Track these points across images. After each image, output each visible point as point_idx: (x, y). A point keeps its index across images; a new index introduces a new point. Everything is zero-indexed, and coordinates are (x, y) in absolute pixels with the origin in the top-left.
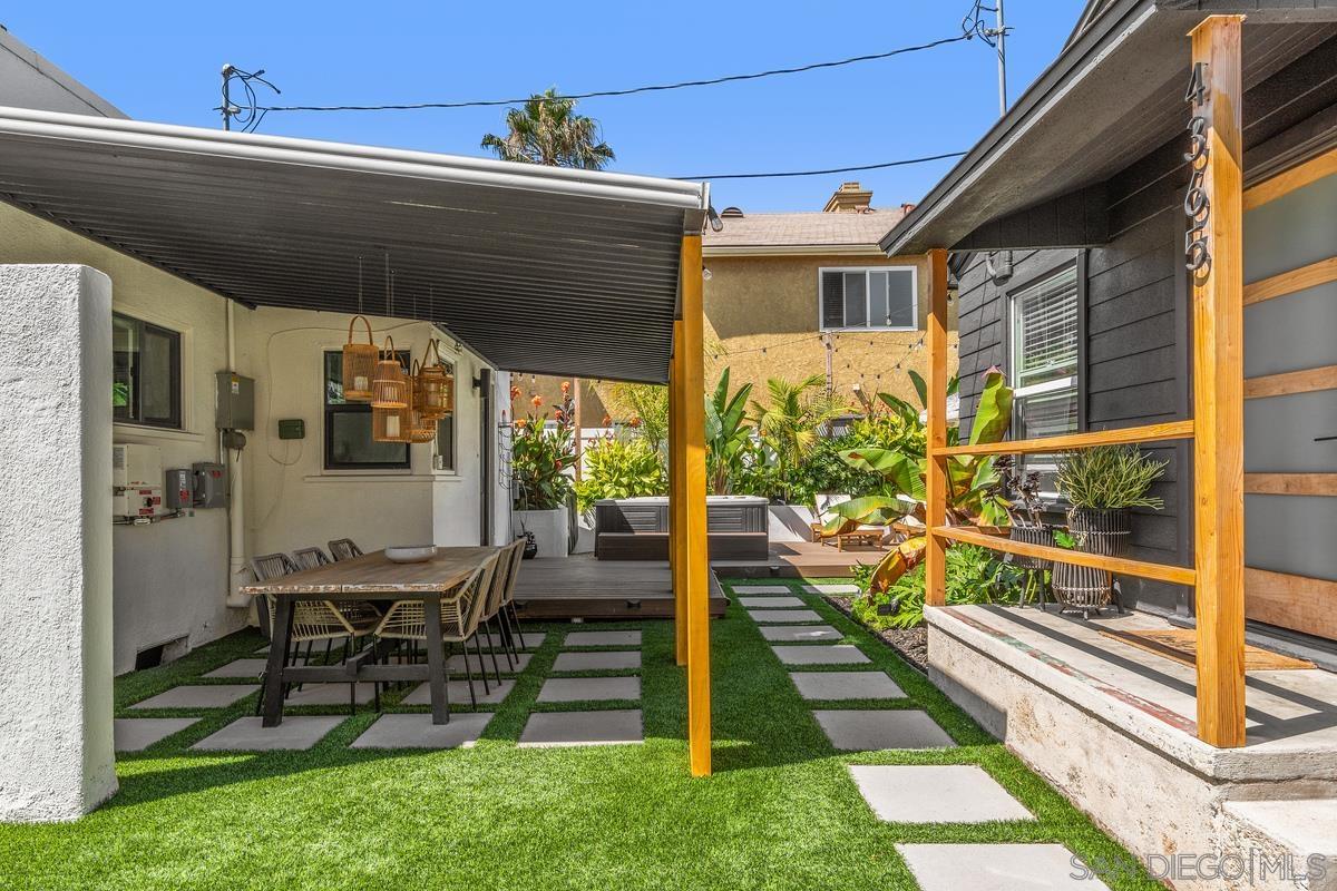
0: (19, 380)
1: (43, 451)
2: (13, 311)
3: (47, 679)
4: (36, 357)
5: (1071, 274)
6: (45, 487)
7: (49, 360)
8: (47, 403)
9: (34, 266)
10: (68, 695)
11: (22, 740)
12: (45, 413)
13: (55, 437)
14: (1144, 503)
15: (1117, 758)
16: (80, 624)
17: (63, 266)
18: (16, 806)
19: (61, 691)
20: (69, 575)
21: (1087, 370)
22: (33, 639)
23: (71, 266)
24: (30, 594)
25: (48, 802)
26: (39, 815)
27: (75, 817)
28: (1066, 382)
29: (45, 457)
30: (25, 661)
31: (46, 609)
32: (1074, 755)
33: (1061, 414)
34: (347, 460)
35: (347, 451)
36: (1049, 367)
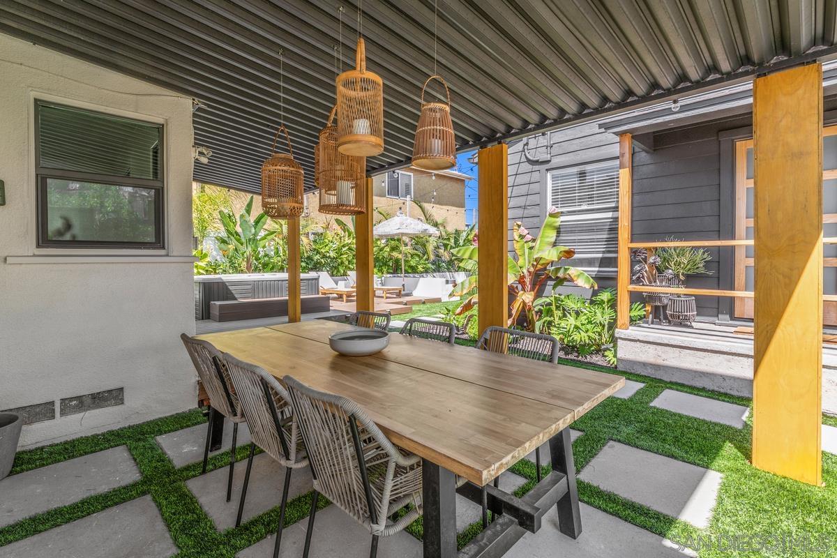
28: (605, 215)
33: (602, 230)
34: (68, 237)
35: (68, 226)
36: (585, 207)
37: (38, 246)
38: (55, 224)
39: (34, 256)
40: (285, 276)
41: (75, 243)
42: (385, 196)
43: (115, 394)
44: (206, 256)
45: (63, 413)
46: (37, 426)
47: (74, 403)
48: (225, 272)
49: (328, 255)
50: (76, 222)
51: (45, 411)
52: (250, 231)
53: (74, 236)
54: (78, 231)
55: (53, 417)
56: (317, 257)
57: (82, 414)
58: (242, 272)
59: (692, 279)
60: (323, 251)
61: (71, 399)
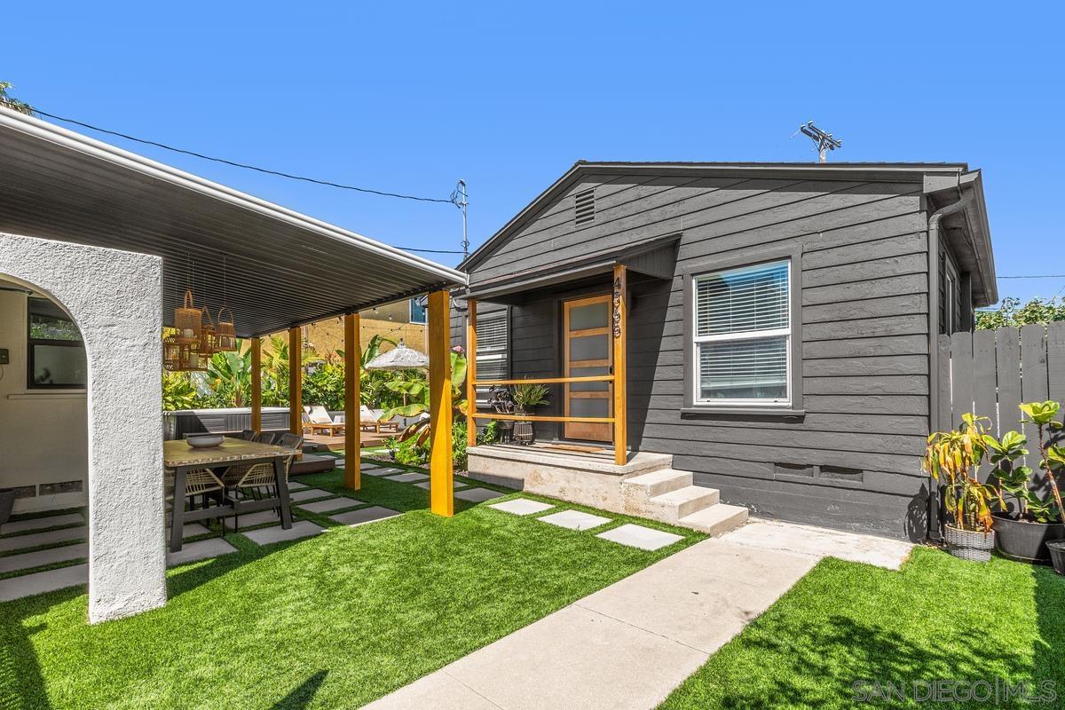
0: (114, 325)
1: (132, 373)
2: (109, 280)
3: (137, 520)
4: (127, 312)
5: (505, 313)
6: (135, 397)
7: (138, 315)
8: (135, 342)
9: (126, 252)
10: (153, 528)
11: (116, 565)
12: (135, 349)
13: (143, 364)
14: (542, 402)
15: (582, 480)
16: (161, 483)
17: (150, 256)
18: (114, 608)
19: (148, 527)
20: (153, 452)
21: (511, 351)
22: (125, 496)
23: (155, 257)
24: (121, 467)
25: (141, 599)
26: (134, 608)
27: (162, 604)
28: (500, 356)
29: (134, 377)
30: (119, 511)
31: (135, 476)
32: (563, 484)
33: (496, 369)
34: (47, 382)
35: (48, 374)
36: (489, 349)
37: (28, 388)
38: (39, 373)
39: (26, 394)
40: (248, 410)
41: (52, 386)
42: (408, 322)
43: (76, 484)
44: (192, 390)
45: (41, 493)
46: (24, 500)
47: (48, 488)
48: (214, 406)
49: (325, 388)
50: (52, 372)
51: (29, 491)
52: (239, 365)
53: (51, 381)
54: (55, 378)
55: (35, 496)
56: (313, 391)
57: (53, 495)
58: (232, 406)
59: (531, 409)
60: (320, 384)
61: (47, 485)
